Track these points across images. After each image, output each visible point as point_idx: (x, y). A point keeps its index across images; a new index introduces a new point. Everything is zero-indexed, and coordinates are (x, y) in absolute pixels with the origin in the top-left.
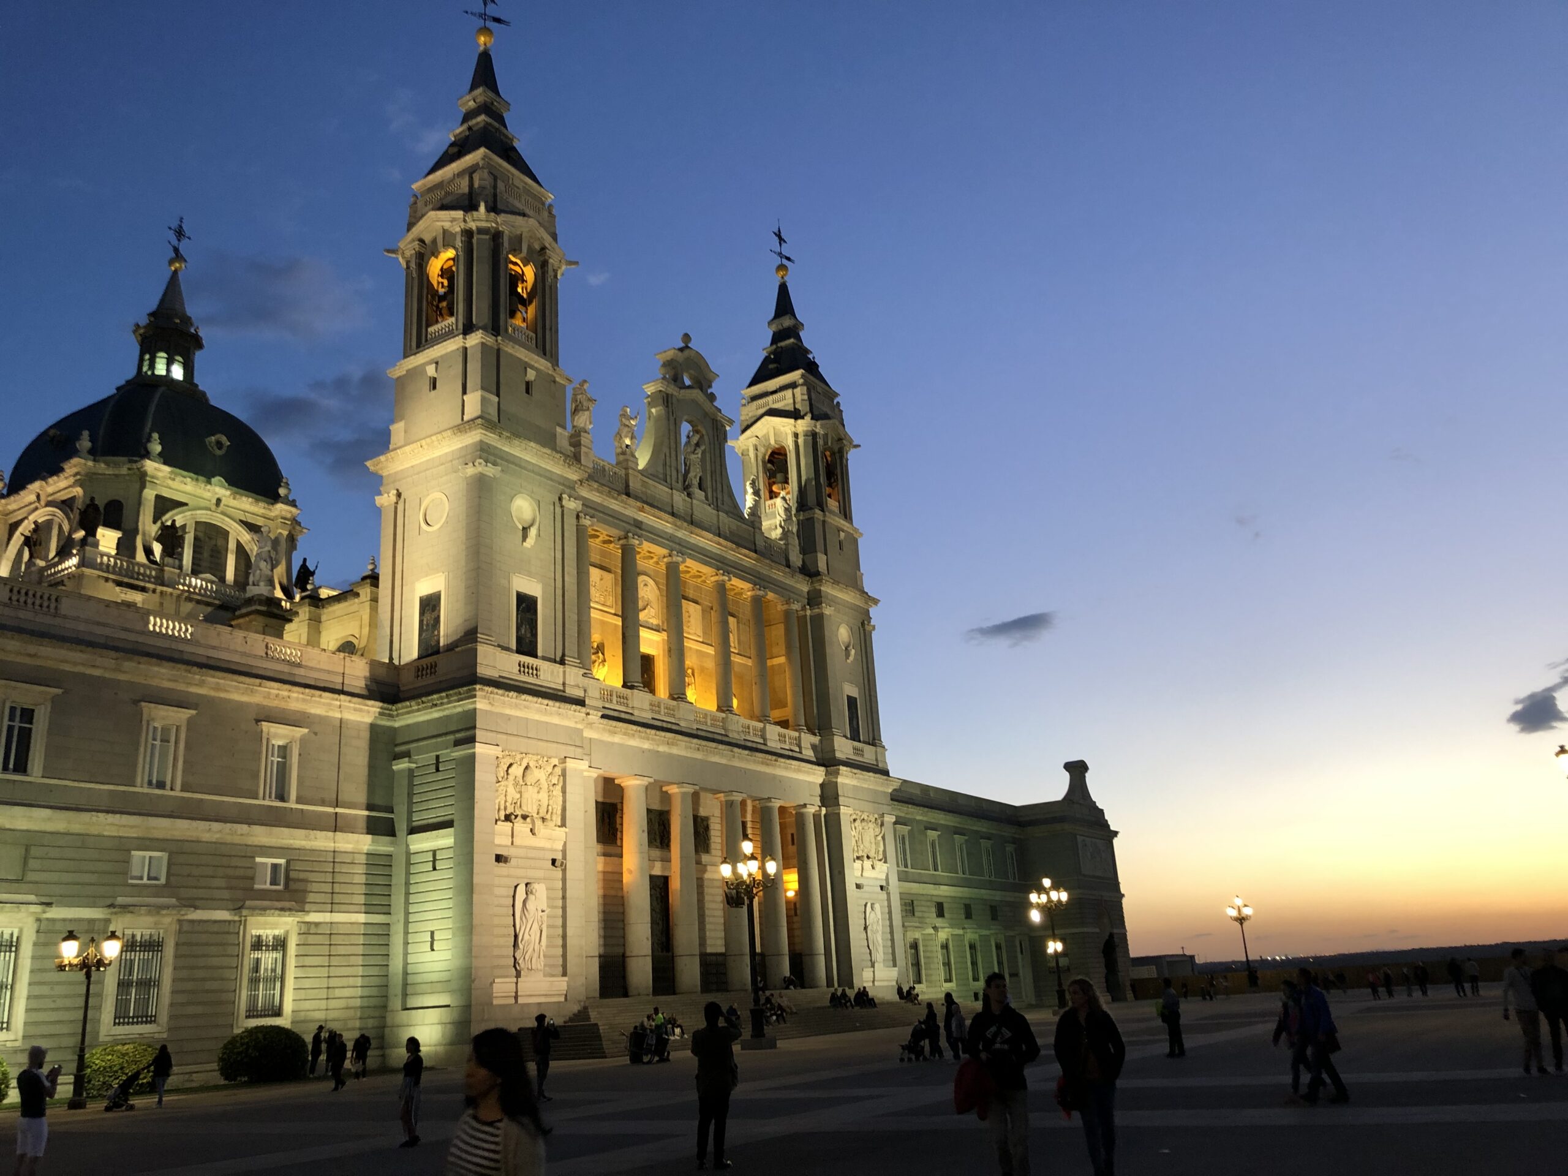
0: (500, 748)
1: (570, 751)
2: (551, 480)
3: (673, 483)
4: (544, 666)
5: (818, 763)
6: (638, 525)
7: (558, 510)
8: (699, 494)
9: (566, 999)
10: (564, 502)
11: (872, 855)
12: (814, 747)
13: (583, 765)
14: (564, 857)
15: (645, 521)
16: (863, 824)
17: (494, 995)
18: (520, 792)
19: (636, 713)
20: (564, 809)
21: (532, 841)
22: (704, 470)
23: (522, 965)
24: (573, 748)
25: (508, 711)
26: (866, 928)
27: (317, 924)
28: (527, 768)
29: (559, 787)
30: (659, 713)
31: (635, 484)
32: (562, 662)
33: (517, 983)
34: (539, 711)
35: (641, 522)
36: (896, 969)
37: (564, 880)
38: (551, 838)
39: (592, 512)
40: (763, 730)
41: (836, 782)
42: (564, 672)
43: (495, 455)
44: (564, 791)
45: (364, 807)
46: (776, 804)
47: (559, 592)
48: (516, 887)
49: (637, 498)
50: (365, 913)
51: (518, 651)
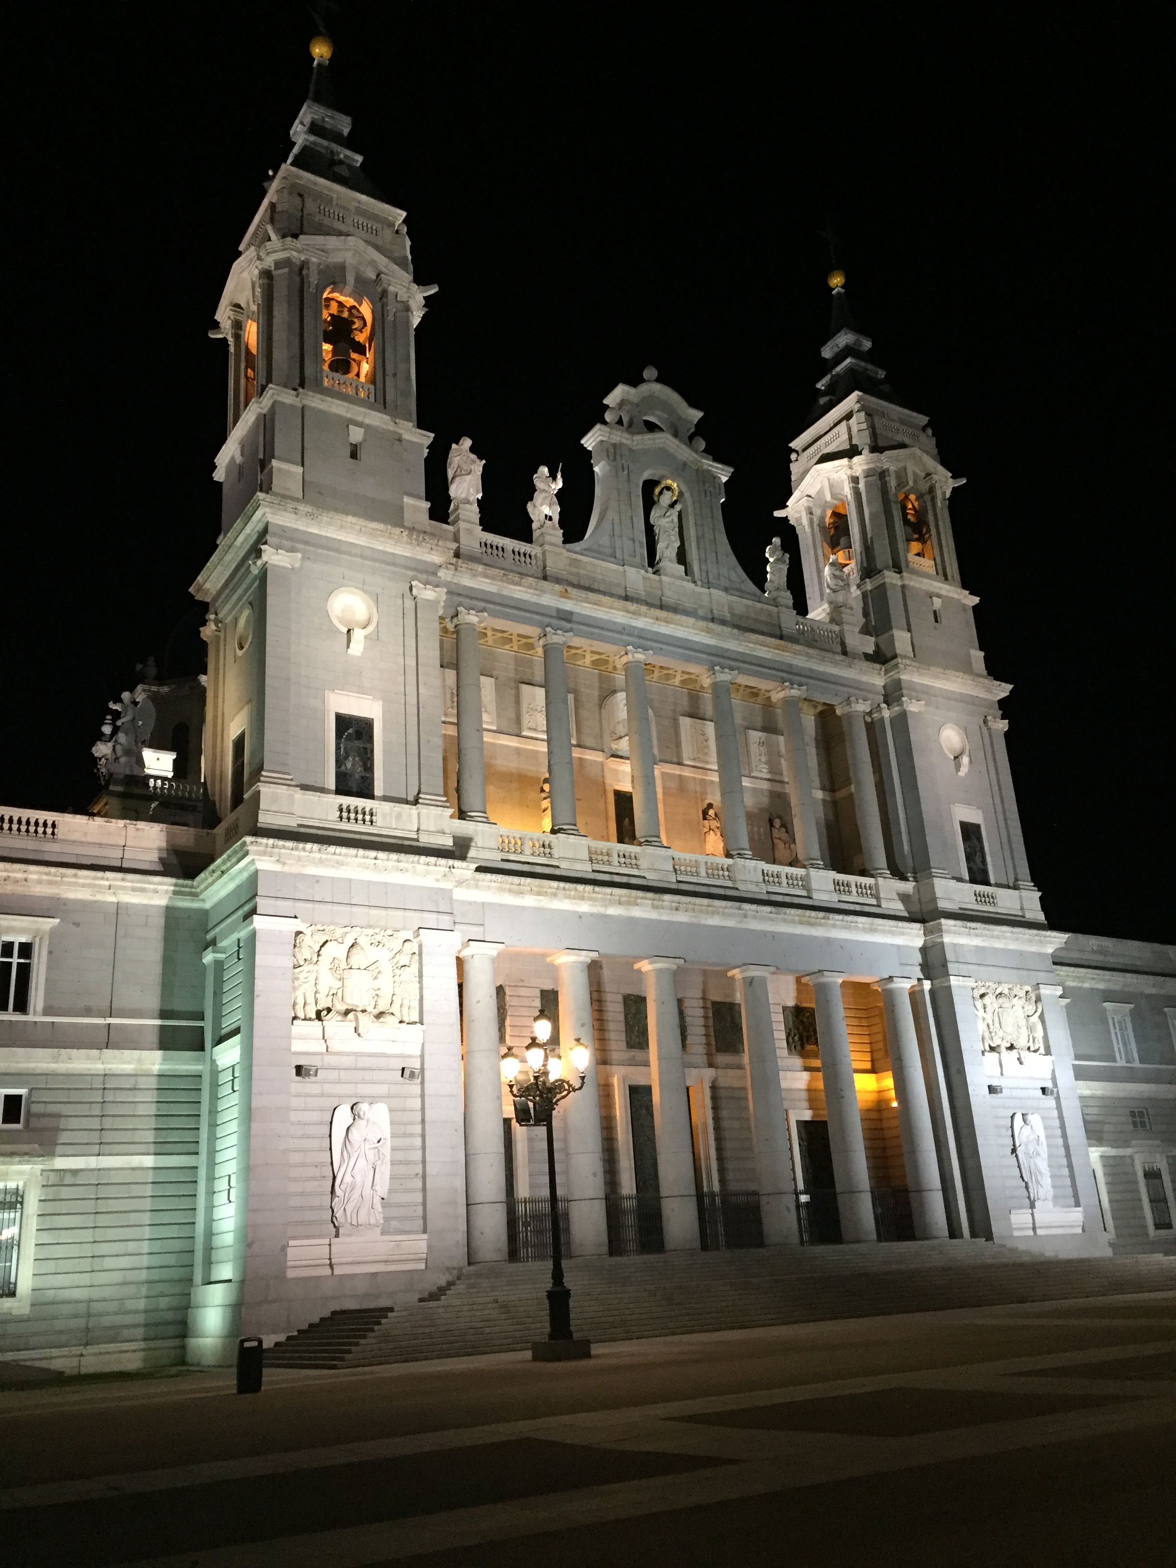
1: (430, 918)
2: (394, 565)
3: (627, 558)
4: (385, 808)
5: (912, 919)
6: (564, 616)
7: (407, 602)
8: (674, 568)
9: (426, 1266)
10: (417, 592)
11: (1022, 1042)
12: (904, 898)
13: (455, 938)
14: (422, 1065)
16: (1001, 1000)
17: (289, 1264)
18: (342, 979)
19: (563, 864)
21: (357, 1045)
22: (684, 538)
23: (342, 1219)
24: (435, 915)
25: (312, 870)
26: (1014, 1151)
27: (75, 1172)
28: (354, 945)
30: (610, 863)
31: (556, 564)
32: (415, 802)
33: (332, 1245)
35: (571, 613)
36: (1081, 1209)
37: (423, 1096)
38: (395, 1040)
39: (483, 604)
40: (806, 880)
41: (942, 943)
42: (418, 815)
43: (292, 539)
45: (156, 1014)
46: (837, 979)
47: (412, 709)
48: (335, 1109)
49: (558, 581)
50: (156, 1154)
51: (339, 791)
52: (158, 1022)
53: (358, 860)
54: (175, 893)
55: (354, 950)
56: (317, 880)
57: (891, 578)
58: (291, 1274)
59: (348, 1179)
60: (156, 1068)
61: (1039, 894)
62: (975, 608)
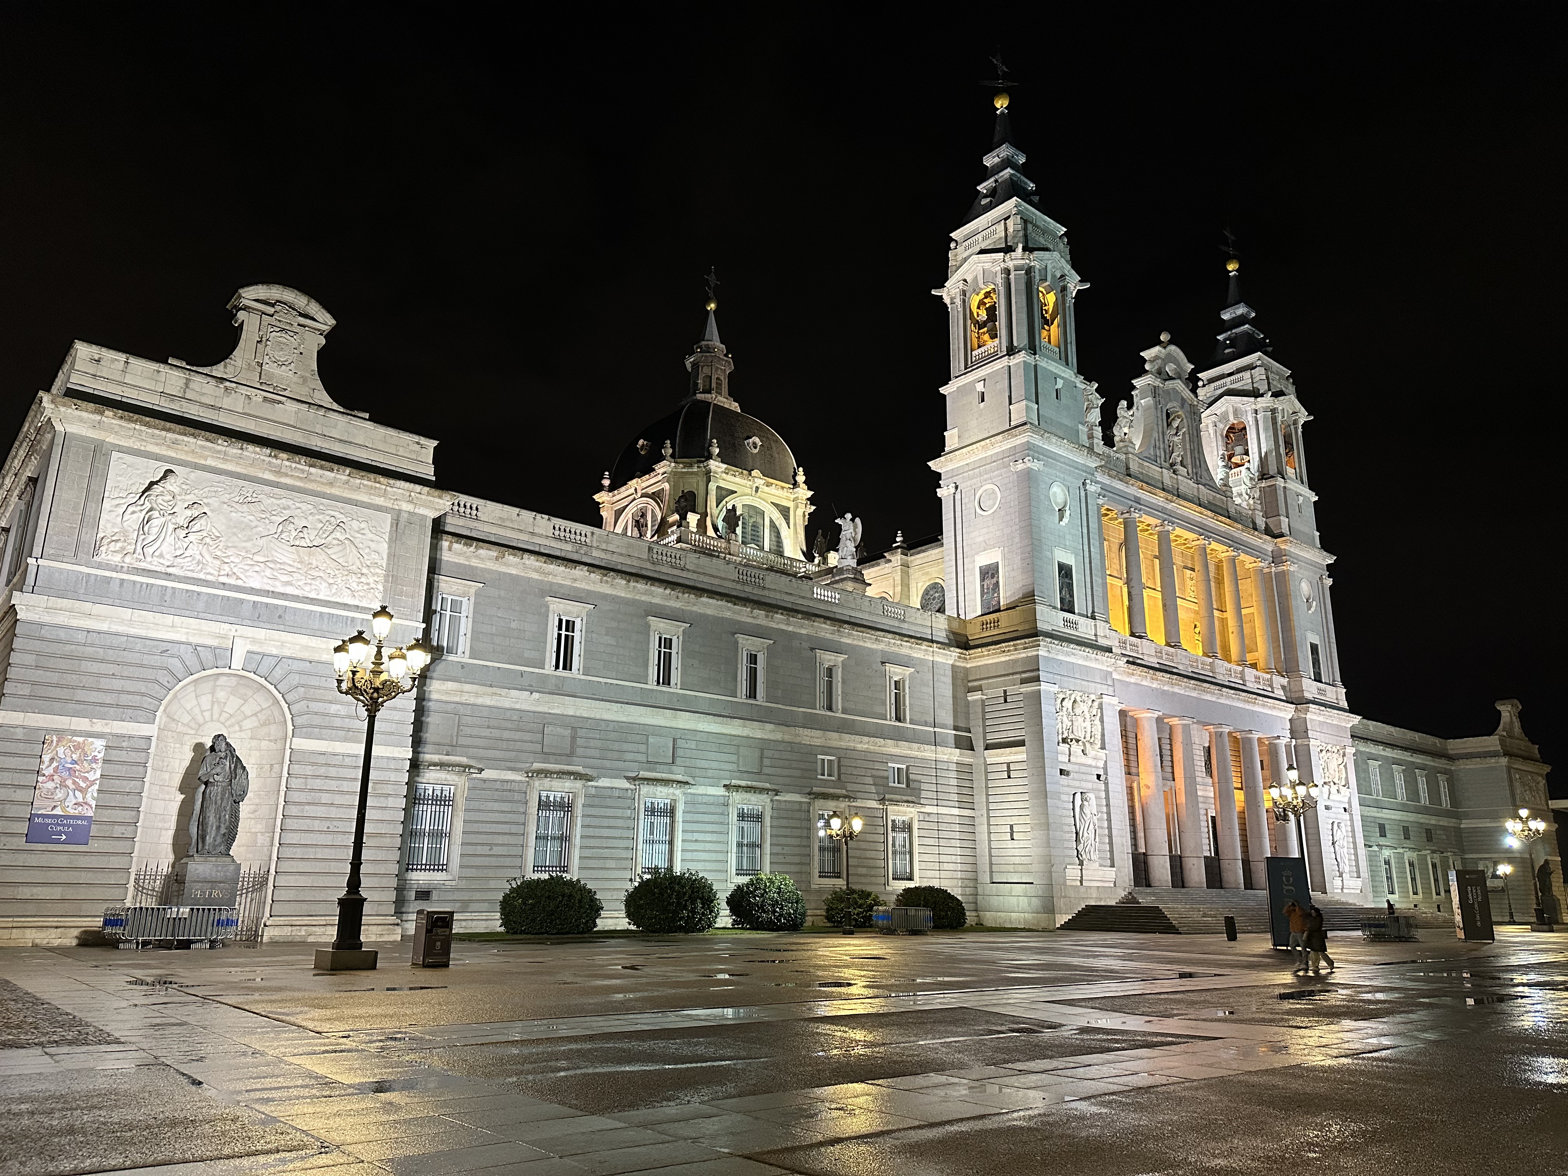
0: (1057, 686)
1: (1104, 689)
2: (1077, 468)
3: (1163, 463)
4: (1082, 621)
5: (1288, 702)
6: (1137, 500)
7: (1083, 493)
8: (1182, 470)
9: (1115, 886)
10: (1088, 487)
11: (1336, 781)
12: (1284, 687)
13: (1115, 701)
14: (1106, 773)
15: (1143, 497)
16: (1329, 754)
17: (1065, 878)
18: (1072, 721)
19: (1145, 658)
20: (1103, 735)
21: (1083, 760)
22: (1185, 450)
23: (1084, 856)
24: (1106, 687)
25: (1061, 657)
26: (1334, 844)
27: (929, 814)
28: (1075, 701)
29: (1098, 717)
30: (1161, 658)
31: (1134, 467)
32: (1093, 618)
33: (1081, 870)
34: (1082, 657)
35: (1140, 498)
36: (1360, 880)
37: (1107, 791)
38: (1095, 758)
39: (1107, 493)
40: (1243, 671)
41: (1306, 718)
42: (1095, 625)
43: (1037, 452)
44: (1102, 721)
45: (953, 728)
46: (1255, 736)
47: (1087, 560)
48: (1074, 795)
49: (1137, 478)
50: (959, 808)
51: (1062, 610)
52: (954, 732)
53: (1081, 653)
54: (959, 657)
55: (1076, 705)
56: (1061, 662)
57: (1280, 482)
58: (1068, 883)
59: (1086, 834)
60: (955, 759)
61: (1345, 690)
62: (1315, 502)
